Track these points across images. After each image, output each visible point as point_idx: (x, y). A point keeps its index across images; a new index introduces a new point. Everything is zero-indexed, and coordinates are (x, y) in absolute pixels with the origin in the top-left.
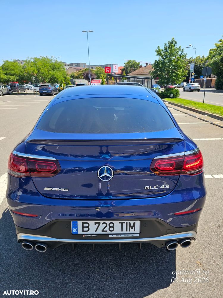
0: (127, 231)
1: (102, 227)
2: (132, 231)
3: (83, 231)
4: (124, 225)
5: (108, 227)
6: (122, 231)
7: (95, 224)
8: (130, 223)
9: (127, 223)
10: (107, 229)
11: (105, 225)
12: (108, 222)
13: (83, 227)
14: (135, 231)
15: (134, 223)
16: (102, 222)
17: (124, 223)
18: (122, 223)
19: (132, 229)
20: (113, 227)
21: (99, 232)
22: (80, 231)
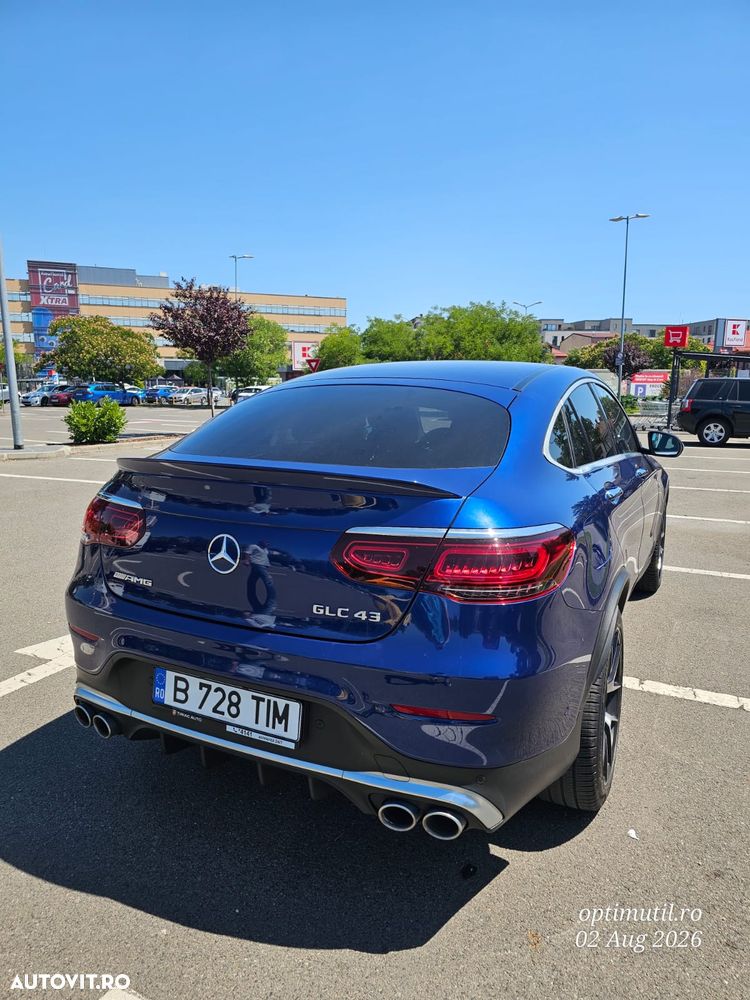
0: (267, 725)
1: (215, 697)
2: (279, 729)
3: (176, 700)
4: (263, 706)
5: (226, 702)
6: (257, 722)
7: (202, 686)
8: (275, 703)
9: (269, 701)
10: (223, 707)
12: (228, 689)
13: (177, 689)
14: (286, 730)
15: (287, 706)
16: (215, 685)
17: (263, 700)
18: (259, 700)
19: (280, 723)
20: (236, 705)
21: (207, 711)
22: (169, 700)
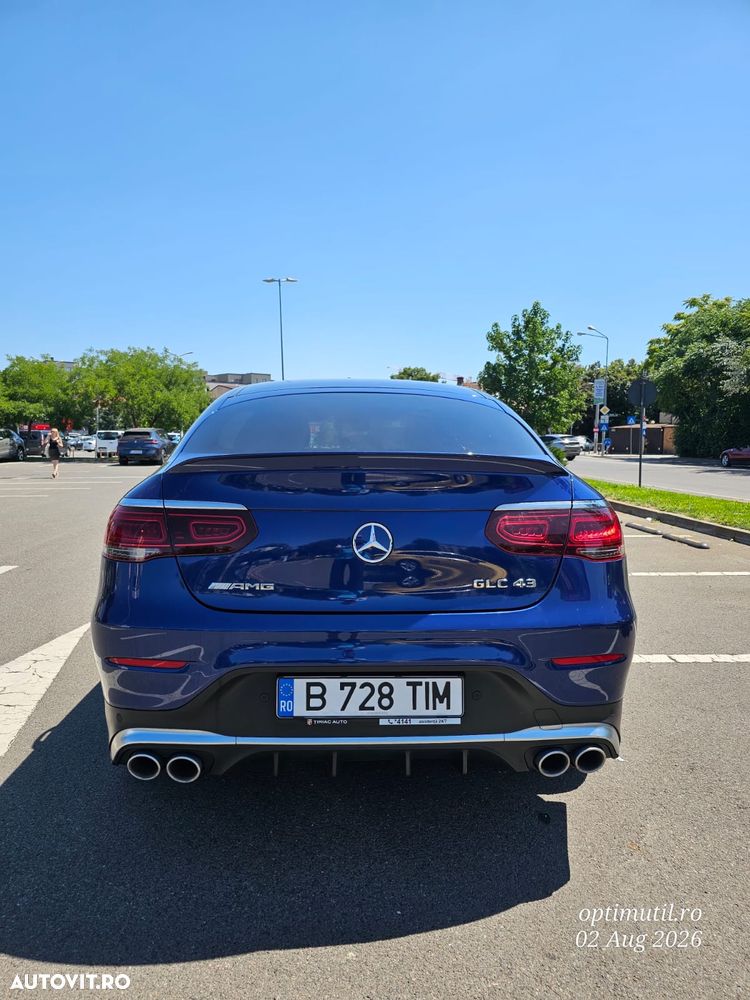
0: (427, 708)
1: (360, 695)
2: (441, 709)
3: (309, 708)
4: (421, 690)
5: (376, 696)
6: (414, 708)
7: (343, 686)
8: (434, 684)
9: (427, 684)
10: (373, 702)
11: (368, 690)
12: (376, 682)
13: (309, 696)
14: (448, 708)
15: (448, 684)
16: (359, 681)
17: (420, 684)
18: (414, 685)
19: (441, 702)
20: (389, 696)
21: (353, 710)
22: (299, 710)
